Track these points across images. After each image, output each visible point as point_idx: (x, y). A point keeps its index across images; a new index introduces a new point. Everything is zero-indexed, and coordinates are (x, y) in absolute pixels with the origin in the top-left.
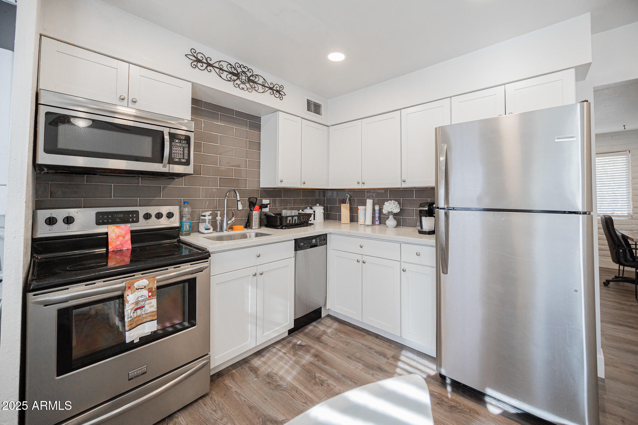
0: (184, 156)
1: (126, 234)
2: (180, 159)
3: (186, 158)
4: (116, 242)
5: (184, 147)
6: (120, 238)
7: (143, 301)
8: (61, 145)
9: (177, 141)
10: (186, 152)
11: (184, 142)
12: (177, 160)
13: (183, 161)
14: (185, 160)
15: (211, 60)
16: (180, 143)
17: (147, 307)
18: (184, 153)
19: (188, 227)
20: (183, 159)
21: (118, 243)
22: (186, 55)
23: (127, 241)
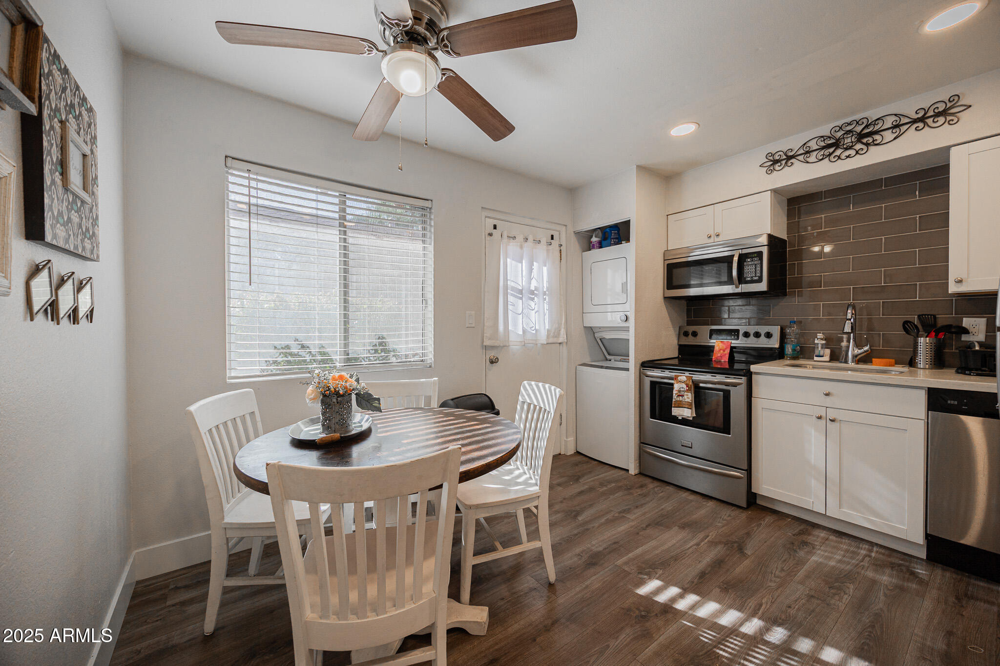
0: (756, 273)
1: (726, 349)
2: (752, 277)
3: (758, 275)
4: (718, 354)
5: (756, 265)
6: (722, 351)
7: (683, 391)
8: (675, 283)
9: (749, 260)
10: (758, 269)
11: (756, 259)
12: (749, 279)
13: (755, 278)
14: (757, 277)
15: (792, 150)
16: (752, 261)
17: (685, 397)
18: (756, 270)
19: (790, 351)
20: (756, 276)
21: (719, 355)
22: (760, 166)
23: (725, 354)
